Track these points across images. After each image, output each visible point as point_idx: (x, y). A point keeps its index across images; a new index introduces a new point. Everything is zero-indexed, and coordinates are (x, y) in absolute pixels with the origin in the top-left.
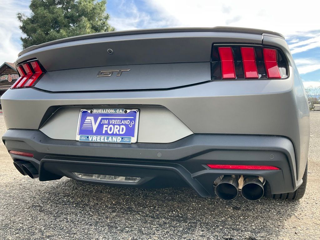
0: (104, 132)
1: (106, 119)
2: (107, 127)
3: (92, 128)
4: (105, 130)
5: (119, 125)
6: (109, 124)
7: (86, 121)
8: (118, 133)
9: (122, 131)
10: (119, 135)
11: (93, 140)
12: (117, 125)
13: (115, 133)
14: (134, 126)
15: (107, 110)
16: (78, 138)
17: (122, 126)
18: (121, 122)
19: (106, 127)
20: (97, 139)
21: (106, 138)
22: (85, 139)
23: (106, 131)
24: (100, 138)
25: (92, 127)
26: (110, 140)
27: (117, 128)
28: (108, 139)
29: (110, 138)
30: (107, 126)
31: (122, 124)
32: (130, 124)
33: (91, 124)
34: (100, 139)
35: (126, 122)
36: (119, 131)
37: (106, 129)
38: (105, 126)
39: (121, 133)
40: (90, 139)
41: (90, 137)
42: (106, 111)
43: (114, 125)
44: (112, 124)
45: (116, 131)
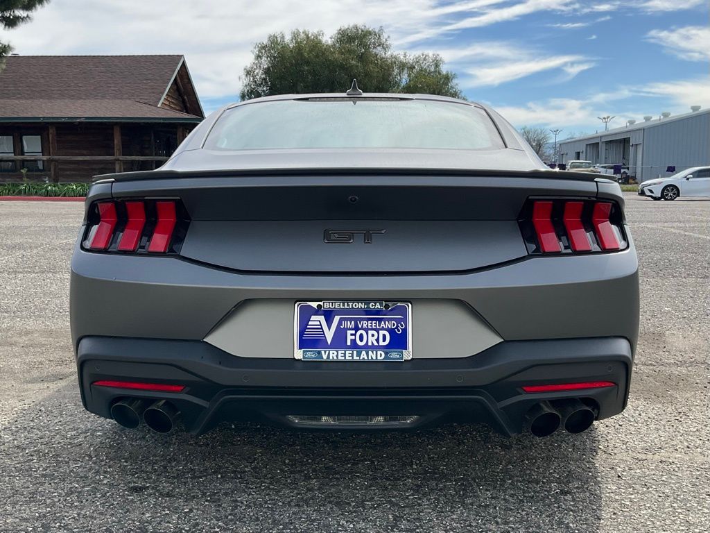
0: (349, 343)
1: (351, 320)
2: (355, 335)
3: (325, 336)
4: (351, 340)
5: (377, 331)
6: (356, 329)
7: (310, 323)
8: (376, 344)
9: (384, 340)
10: (379, 347)
11: (331, 358)
12: (372, 329)
13: (370, 344)
14: (405, 331)
15: (350, 304)
16: (299, 354)
17: (381, 333)
18: (379, 326)
19: (352, 335)
20: (337, 356)
21: (355, 353)
22: (313, 356)
23: (354, 341)
24: (345, 354)
25: (324, 334)
26: (364, 355)
27: (373, 335)
28: (359, 355)
29: (364, 353)
30: (353, 332)
31: (383, 329)
32: (397, 328)
33: (322, 328)
34: (345, 356)
35: (390, 325)
36: (377, 340)
37: (353, 337)
38: (349, 332)
39: (381, 343)
40: (325, 357)
41: (323, 352)
42: (348, 305)
43: (367, 330)
44: (362, 329)
45: (372, 340)
